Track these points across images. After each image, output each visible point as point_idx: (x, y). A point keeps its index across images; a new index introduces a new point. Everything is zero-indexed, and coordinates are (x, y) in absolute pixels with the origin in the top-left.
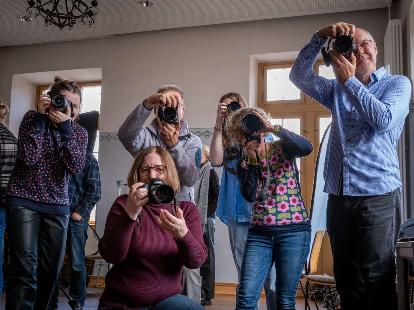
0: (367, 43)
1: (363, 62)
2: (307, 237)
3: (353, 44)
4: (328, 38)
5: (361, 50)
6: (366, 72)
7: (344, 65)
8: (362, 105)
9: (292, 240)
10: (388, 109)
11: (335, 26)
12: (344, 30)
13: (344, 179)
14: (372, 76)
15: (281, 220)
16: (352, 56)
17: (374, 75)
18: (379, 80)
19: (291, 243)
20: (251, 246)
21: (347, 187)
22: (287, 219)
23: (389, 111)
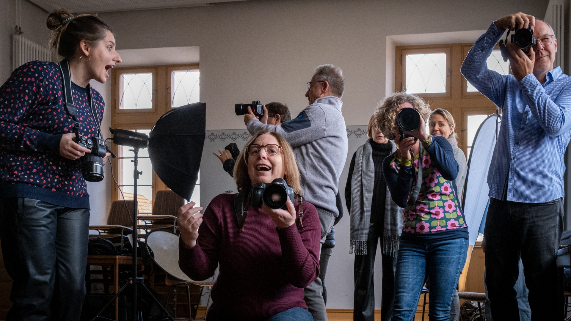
0: (548, 39)
1: (542, 59)
2: (464, 244)
3: (533, 38)
4: (506, 29)
5: (541, 45)
6: (543, 70)
7: (522, 60)
8: (537, 106)
9: (447, 247)
10: (562, 112)
11: (514, 17)
12: (523, 22)
13: (509, 183)
14: (548, 75)
15: (435, 227)
16: (531, 51)
17: (550, 75)
18: (554, 80)
19: (447, 250)
20: (404, 256)
21: (511, 192)
22: (442, 227)
23: (563, 116)
